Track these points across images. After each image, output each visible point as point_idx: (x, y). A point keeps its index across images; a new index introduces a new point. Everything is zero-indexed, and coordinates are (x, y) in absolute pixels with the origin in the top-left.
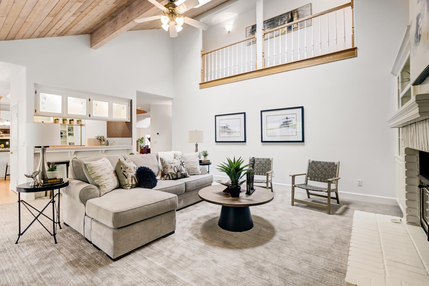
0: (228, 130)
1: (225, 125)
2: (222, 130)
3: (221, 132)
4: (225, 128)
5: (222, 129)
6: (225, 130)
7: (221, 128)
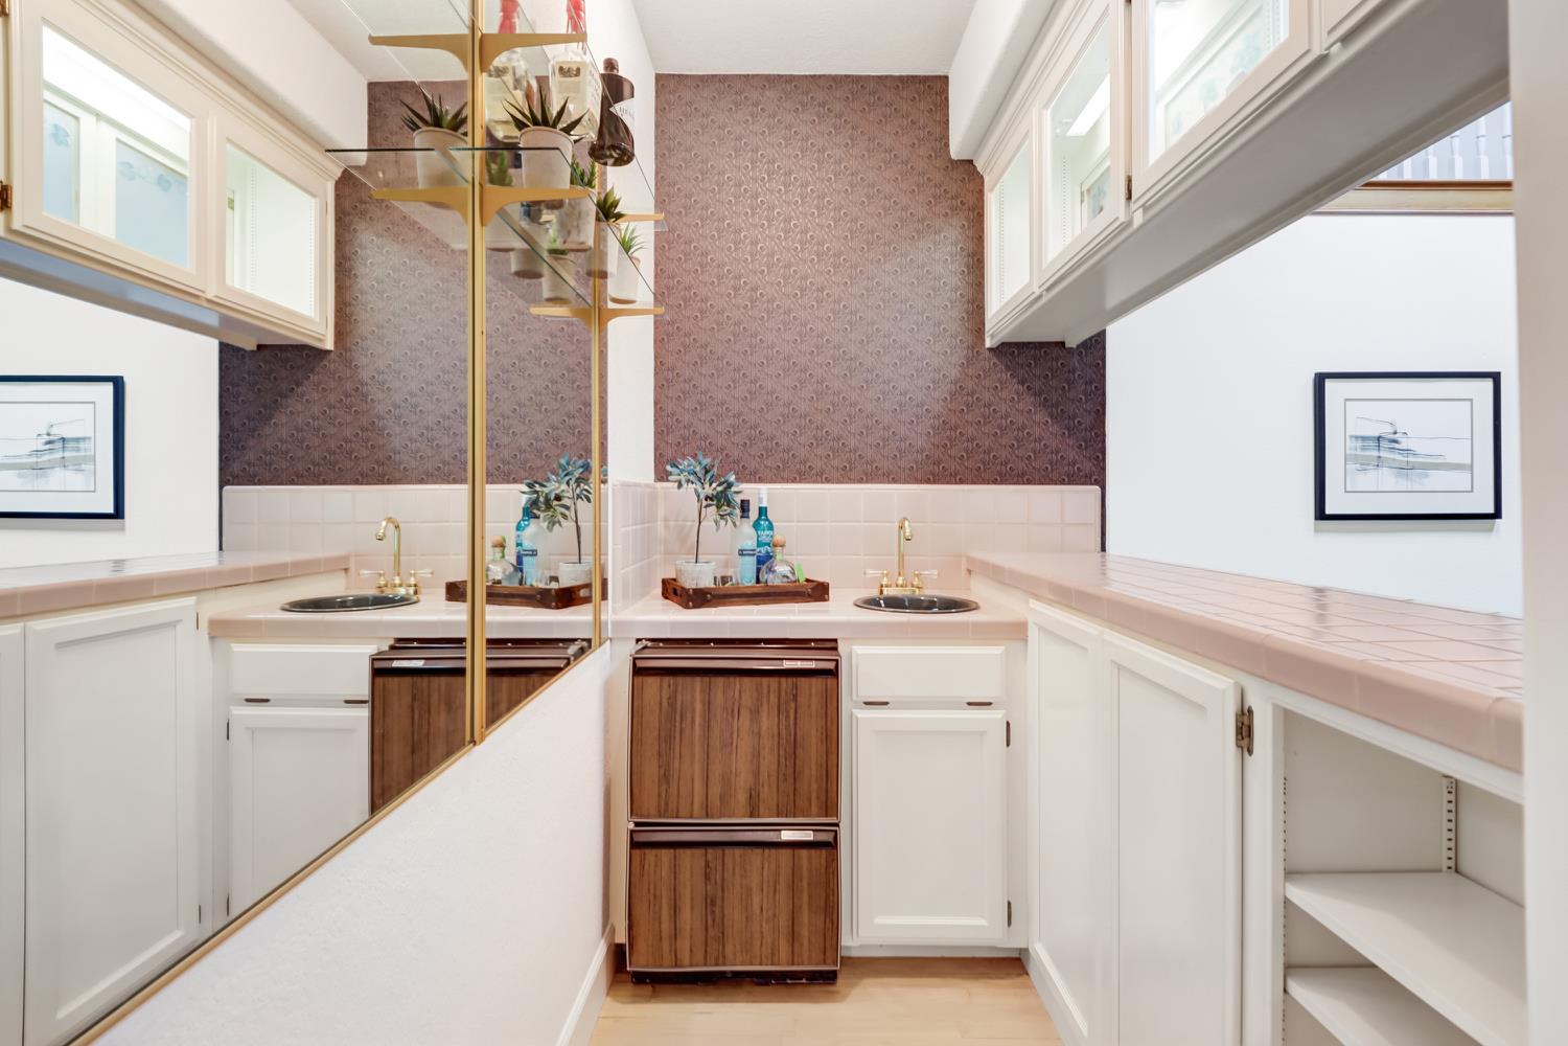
0: (1399, 457)
1: (1385, 430)
2: (1359, 452)
3: (1352, 467)
4: (1384, 444)
5: (1363, 448)
6: (1382, 454)
7: (1359, 444)
